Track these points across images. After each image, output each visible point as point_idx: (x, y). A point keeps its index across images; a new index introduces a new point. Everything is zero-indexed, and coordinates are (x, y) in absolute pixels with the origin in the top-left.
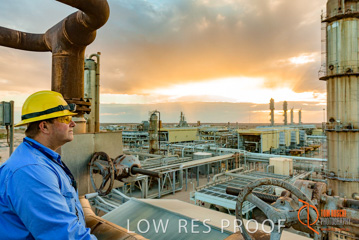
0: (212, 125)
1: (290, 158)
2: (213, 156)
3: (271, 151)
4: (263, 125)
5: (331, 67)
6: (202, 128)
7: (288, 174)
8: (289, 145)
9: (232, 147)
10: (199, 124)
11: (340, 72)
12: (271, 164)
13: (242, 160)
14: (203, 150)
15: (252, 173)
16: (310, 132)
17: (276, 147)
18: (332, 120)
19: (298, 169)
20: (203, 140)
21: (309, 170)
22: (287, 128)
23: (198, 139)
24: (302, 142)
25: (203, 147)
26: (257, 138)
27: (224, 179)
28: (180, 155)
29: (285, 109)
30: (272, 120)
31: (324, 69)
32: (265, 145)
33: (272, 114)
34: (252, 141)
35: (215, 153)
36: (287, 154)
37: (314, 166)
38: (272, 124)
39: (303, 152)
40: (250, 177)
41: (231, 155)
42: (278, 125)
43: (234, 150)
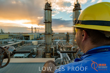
0: (14, 33)
1: (37, 41)
2: (15, 42)
3: (32, 40)
4: (30, 33)
5: (46, 20)
6: (10, 34)
7: (36, 45)
8: (36, 38)
9: (21, 39)
10: (9, 33)
11: (47, 21)
12: (33, 43)
13: (25, 43)
14: (11, 41)
15: (28, 46)
16: (41, 35)
17: (33, 38)
18: (46, 32)
19: (39, 43)
20: (11, 38)
21: (41, 43)
22: (36, 34)
23: (9, 38)
24: (39, 37)
25: (11, 40)
26: (29, 36)
27: (19, 49)
28: (2, 44)
29: (35, 29)
30: (32, 32)
31: (44, 20)
32: (31, 38)
33: (32, 30)
34: (27, 37)
35: (16, 42)
36: (36, 40)
37: (42, 42)
38: (32, 33)
39: (40, 39)
40: (27, 47)
41: (21, 42)
42: (34, 33)
43: (22, 40)
